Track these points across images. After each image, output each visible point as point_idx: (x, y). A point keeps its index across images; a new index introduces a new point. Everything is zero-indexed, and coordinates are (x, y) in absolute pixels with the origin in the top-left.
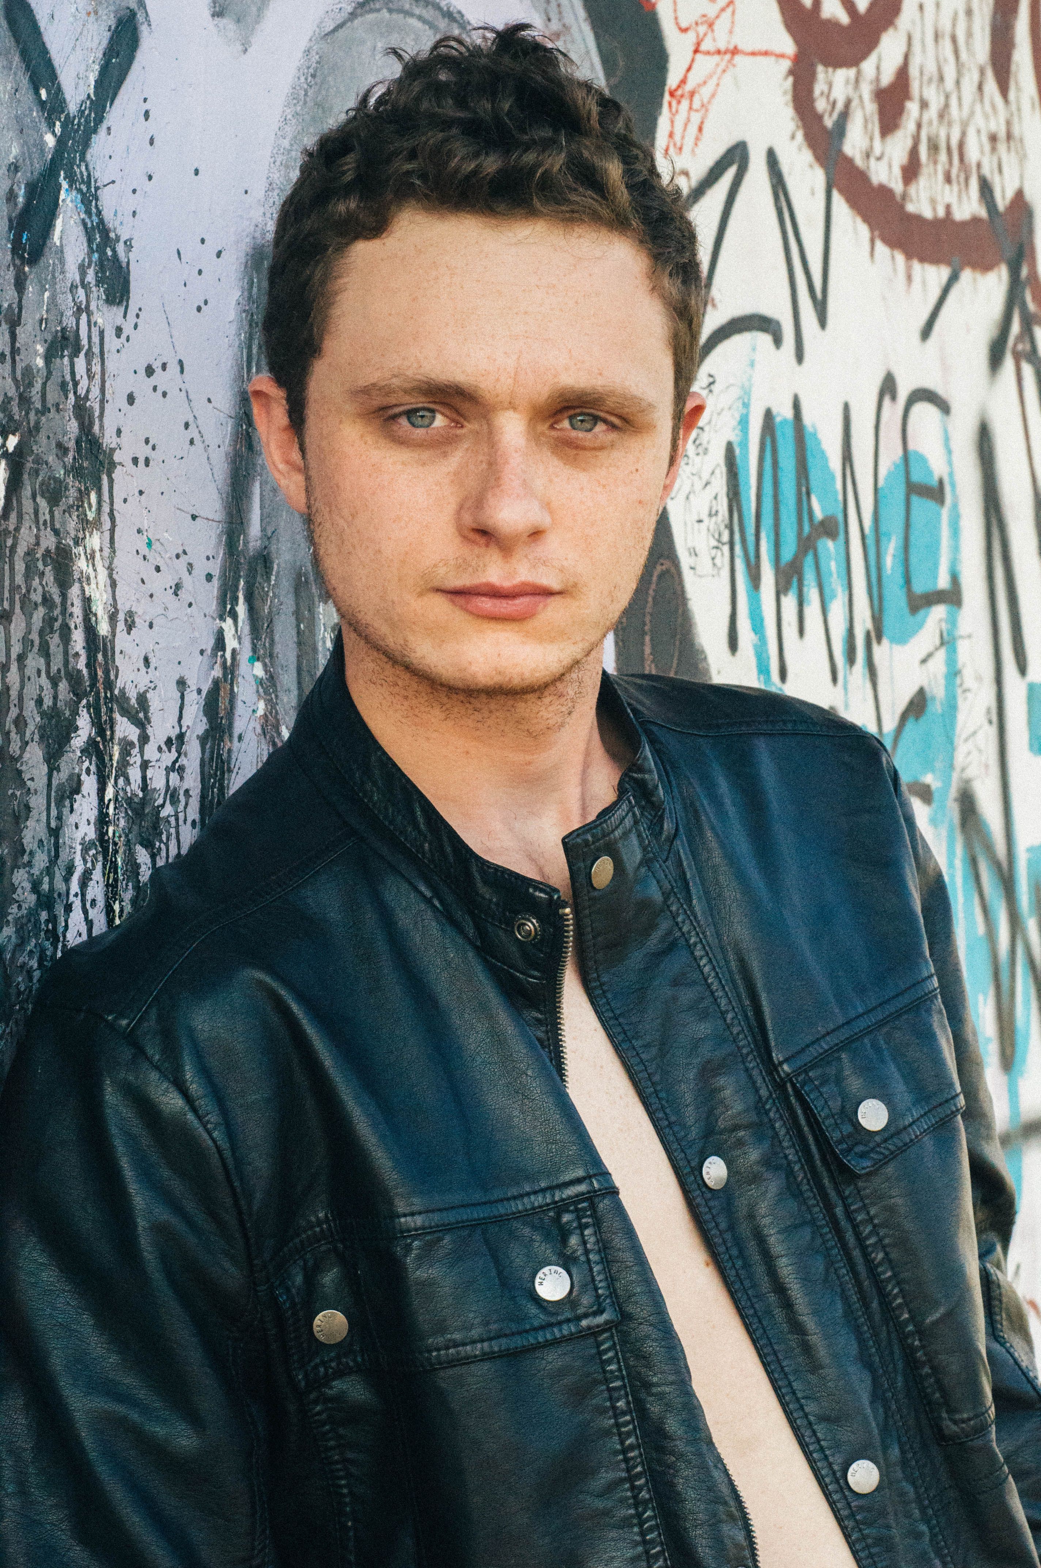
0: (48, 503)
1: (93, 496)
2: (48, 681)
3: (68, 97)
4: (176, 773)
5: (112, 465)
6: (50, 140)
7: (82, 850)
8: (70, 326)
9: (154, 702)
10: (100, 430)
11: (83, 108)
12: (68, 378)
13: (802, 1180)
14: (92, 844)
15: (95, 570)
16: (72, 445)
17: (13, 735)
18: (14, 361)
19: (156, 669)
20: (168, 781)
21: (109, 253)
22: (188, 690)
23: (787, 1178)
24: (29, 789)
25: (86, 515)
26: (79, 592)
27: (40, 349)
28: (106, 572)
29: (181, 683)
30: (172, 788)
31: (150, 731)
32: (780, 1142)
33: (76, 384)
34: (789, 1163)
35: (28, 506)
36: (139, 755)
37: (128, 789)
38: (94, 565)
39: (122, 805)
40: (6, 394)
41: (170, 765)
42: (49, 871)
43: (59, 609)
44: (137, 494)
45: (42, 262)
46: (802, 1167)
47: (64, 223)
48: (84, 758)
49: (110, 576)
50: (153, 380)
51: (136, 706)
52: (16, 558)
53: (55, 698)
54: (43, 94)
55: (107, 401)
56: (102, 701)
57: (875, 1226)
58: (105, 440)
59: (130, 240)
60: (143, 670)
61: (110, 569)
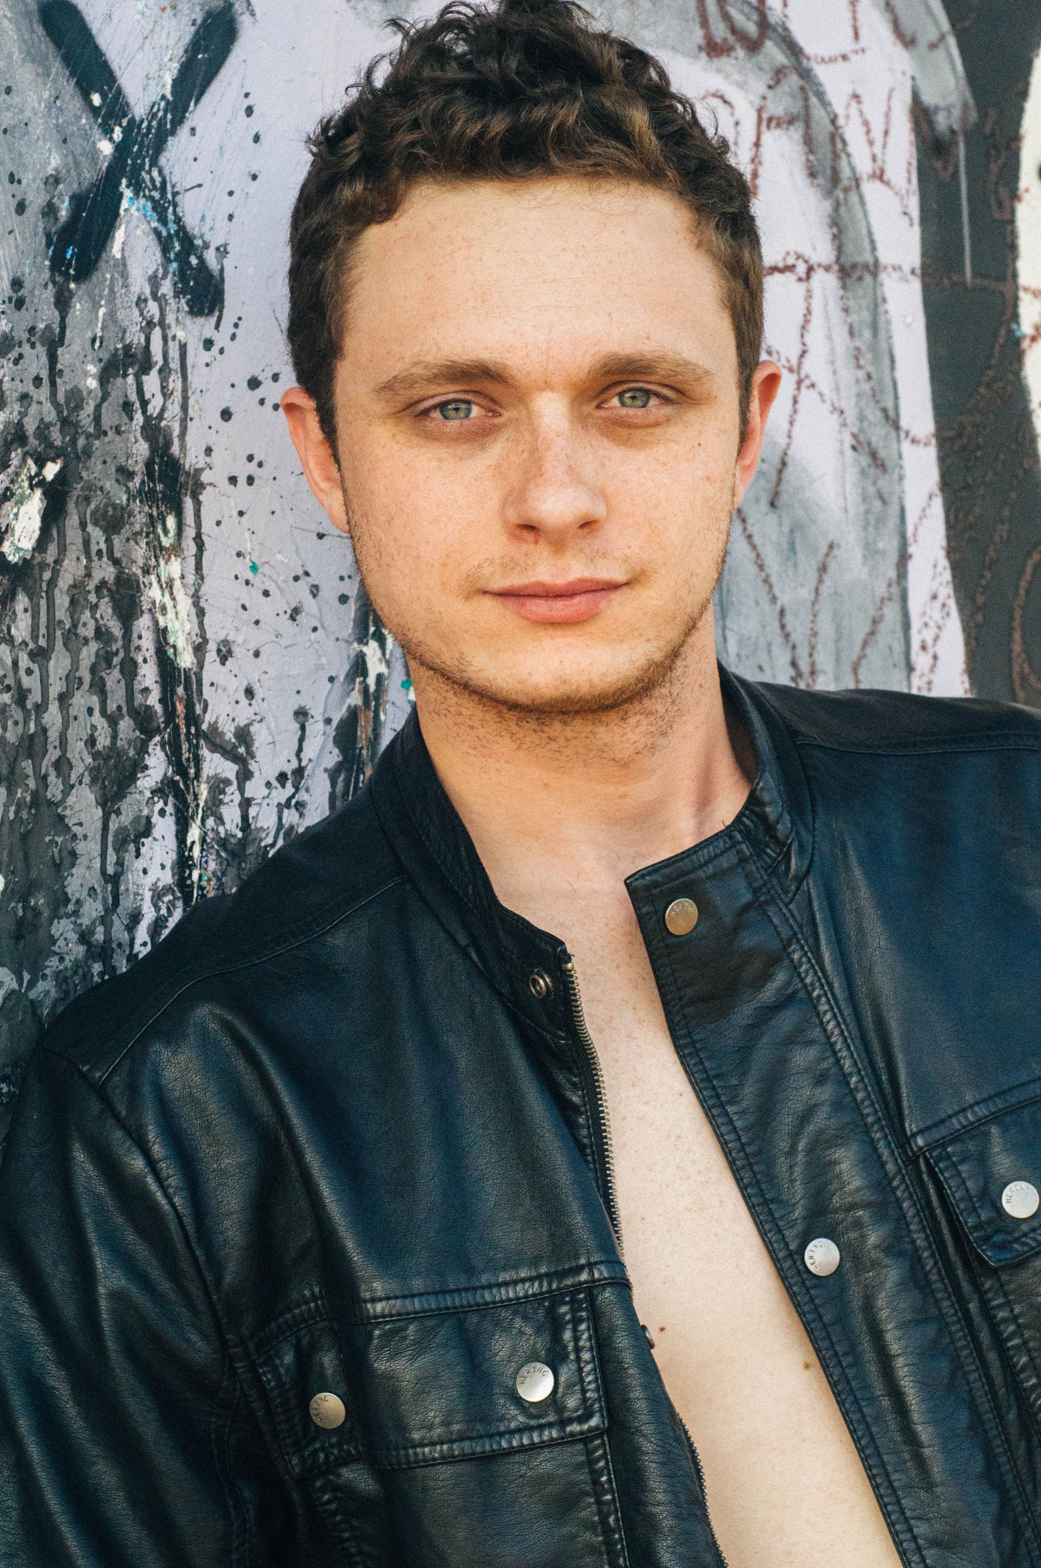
0: (104, 532)
1: (171, 522)
2: (103, 720)
3: (132, 100)
4: (293, 810)
5: (198, 488)
6: (106, 148)
7: (153, 897)
8: (136, 342)
9: (260, 735)
10: (181, 450)
11: (155, 110)
12: (133, 397)
13: (931, 1269)
14: (168, 889)
15: (174, 599)
16: (140, 468)
17: (52, 778)
18: (53, 384)
19: (263, 700)
20: (280, 819)
21: (194, 261)
22: (311, 721)
23: (912, 1267)
24: (75, 835)
25: (160, 542)
26: (150, 624)
27: (93, 369)
28: (190, 601)
29: (301, 714)
30: (287, 826)
31: (253, 766)
32: (908, 1225)
33: (144, 403)
34: (916, 1249)
35: (74, 535)
36: (237, 793)
37: (221, 829)
38: (171, 594)
39: (213, 847)
40: (42, 419)
41: (283, 801)
42: (105, 920)
43: (120, 643)
44: (235, 514)
45: (95, 277)
46: (933, 1255)
47: (127, 235)
48: (156, 799)
49: (196, 604)
50: (259, 393)
51: (233, 740)
52: (57, 592)
53: (114, 736)
54: (96, 99)
55: (191, 419)
56: (183, 737)
57: (1019, 1326)
58: (188, 460)
59: (225, 245)
60: (244, 702)
61: (196, 598)
